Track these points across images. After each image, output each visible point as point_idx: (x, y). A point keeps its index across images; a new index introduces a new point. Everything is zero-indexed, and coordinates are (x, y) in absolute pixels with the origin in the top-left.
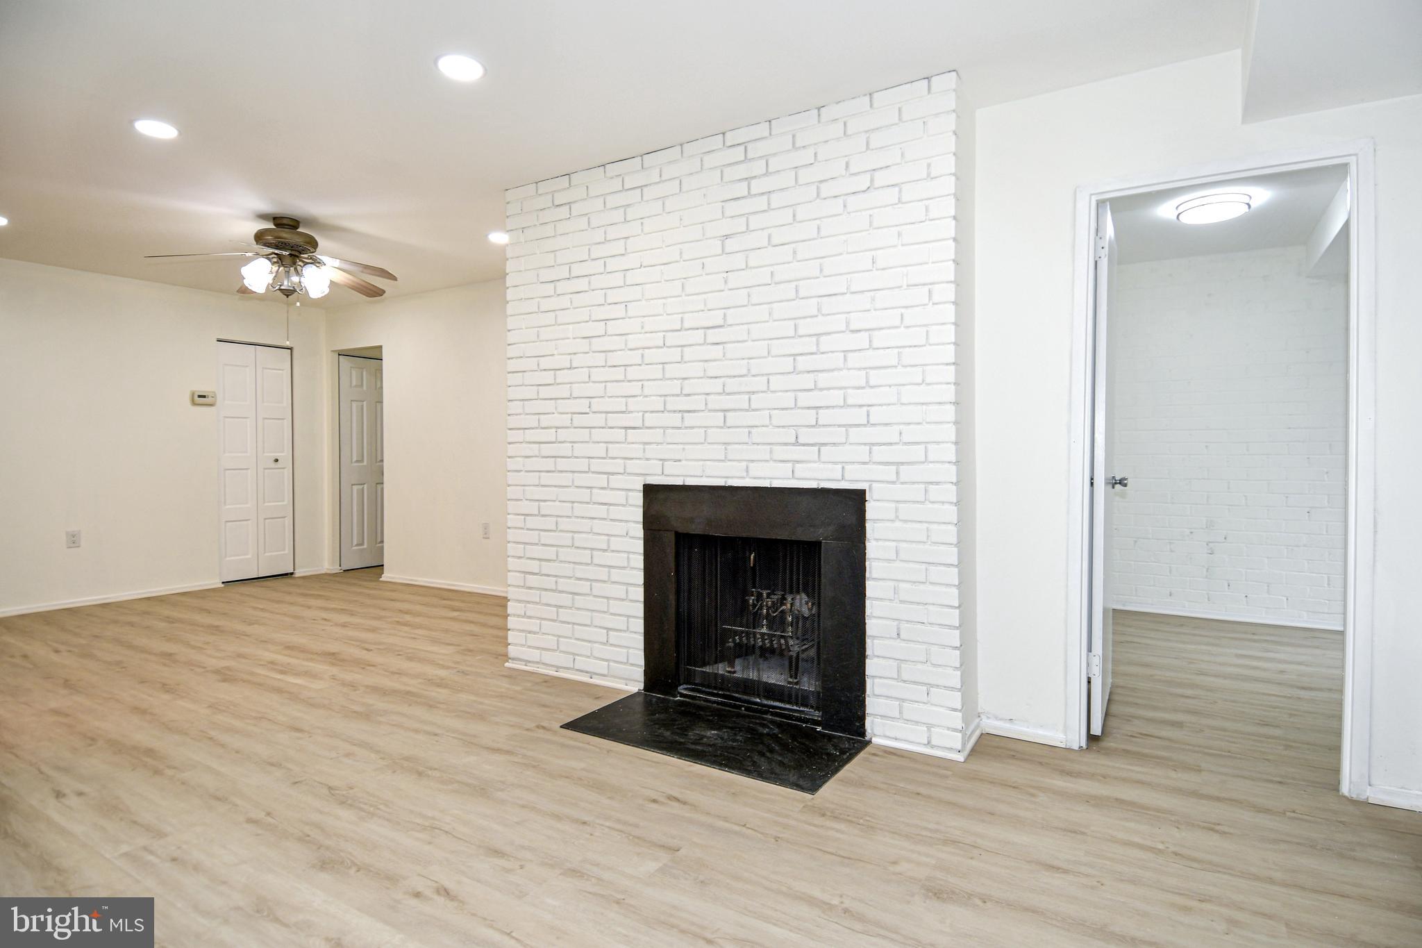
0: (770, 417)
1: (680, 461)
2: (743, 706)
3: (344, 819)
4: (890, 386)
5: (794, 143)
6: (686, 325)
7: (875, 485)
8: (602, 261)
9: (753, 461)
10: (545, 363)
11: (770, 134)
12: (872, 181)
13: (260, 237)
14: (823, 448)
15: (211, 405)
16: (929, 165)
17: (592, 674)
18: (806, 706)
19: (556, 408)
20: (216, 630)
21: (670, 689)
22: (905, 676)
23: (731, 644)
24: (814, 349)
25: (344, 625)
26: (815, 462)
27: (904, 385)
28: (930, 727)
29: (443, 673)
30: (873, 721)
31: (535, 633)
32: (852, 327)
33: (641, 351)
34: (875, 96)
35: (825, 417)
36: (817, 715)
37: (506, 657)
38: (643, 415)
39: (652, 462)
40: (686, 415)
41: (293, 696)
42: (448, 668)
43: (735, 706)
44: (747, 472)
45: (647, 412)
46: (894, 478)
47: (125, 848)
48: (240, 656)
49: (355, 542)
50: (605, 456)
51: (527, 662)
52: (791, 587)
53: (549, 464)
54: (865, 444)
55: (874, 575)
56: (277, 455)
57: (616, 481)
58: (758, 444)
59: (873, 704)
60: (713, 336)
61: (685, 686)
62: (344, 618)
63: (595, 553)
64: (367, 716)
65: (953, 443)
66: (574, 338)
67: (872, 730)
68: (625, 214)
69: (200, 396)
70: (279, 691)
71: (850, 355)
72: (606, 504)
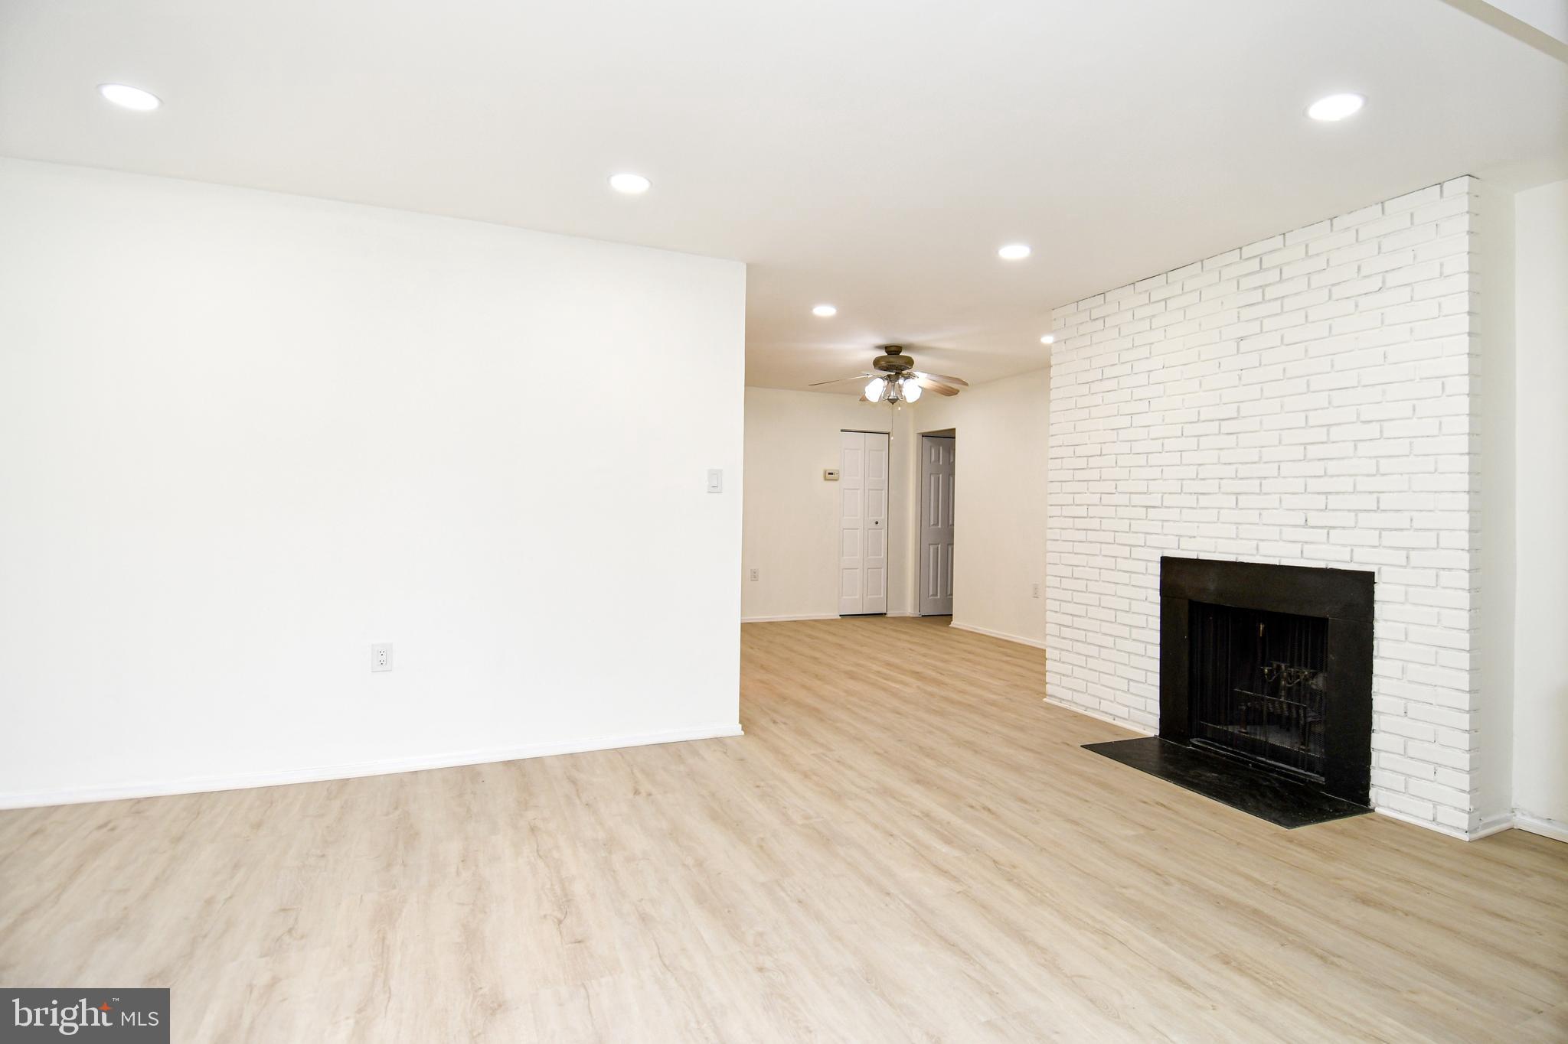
0: (1280, 501)
1: (1194, 537)
2: (1250, 762)
3: (928, 764)
4: (1401, 474)
5: (1307, 252)
6: (1202, 418)
7: (1384, 568)
8: (1130, 364)
9: (1263, 540)
10: (1080, 450)
11: (1284, 246)
12: (1384, 282)
13: (877, 363)
14: (1331, 531)
15: (836, 480)
16: (1442, 265)
17: (1115, 717)
18: (1312, 771)
19: (1088, 489)
20: (841, 647)
21: (1184, 738)
22: (1411, 753)
23: (1244, 708)
24: (1325, 439)
25: (924, 655)
26: (1324, 543)
27: (1416, 473)
28: (1435, 804)
29: (994, 697)
30: (1377, 793)
31: (1067, 676)
32: (1362, 418)
33: (1161, 440)
34: (1387, 204)
35: (1334, 502)
36: (1322, 780)
37: (1045, 695)
38: (1162, 497)
39: (1169, 537)
40: (1200, 497)
41: (895, 694)
42: (1000, 695)
43: (1243, 761)
44: (1257, 549)
45: (1165, 493)
46: (1404, 562)
47: (813, 752)
48: (858, 665)
49: (931, 593)
50: (1128, 530)
51: (1061, 700)
52: (1299, 660)
53: (1081, 536)
54: (1375, 529)
55: (1381, 654)
56: (876, 519)
57: (1137, 553)
58: (1268, 525)
59: (1377, 776)
60: (1227, 427)
61: (1199, 739)
62: (924, 650)
63: (1118, 613)
64: (941, 713)
65: (1465, 530)
66: (1105, 430)
67: (1376, 800)
68: (1151, 323)
69: (829, 474)
70: (884, 689)
71: (1360, 445)
72: (1128, 572)
